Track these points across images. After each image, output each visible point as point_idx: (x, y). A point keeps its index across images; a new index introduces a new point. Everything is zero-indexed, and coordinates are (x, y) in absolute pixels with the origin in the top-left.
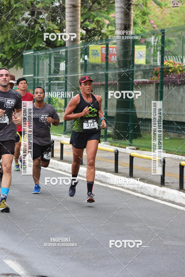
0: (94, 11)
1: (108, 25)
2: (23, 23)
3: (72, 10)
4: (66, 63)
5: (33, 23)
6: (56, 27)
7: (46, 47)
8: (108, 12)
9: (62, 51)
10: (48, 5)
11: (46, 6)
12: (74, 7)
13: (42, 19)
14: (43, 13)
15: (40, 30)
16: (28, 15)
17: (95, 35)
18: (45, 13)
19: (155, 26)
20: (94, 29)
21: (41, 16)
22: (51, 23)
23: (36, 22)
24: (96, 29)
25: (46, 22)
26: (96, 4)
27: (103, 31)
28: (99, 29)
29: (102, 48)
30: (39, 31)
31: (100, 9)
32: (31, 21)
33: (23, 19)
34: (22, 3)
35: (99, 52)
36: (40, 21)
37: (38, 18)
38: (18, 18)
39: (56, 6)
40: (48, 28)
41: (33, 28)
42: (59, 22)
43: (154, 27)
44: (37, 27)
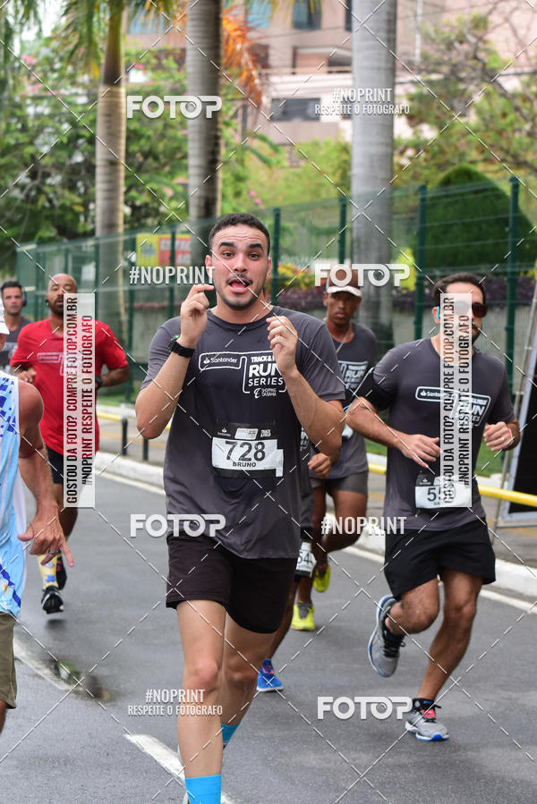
0: (147, 172)
1: (171, 198)
2: (16, 193)
3: (107, 170)
4: (97, 267)
5: (33, 193)
6: (78, 200)
7: (58, 237)
8: (172, 174)
9: (89, 245)
10: (61, 160)
11: (58, 162)
12: (113, 164)
13: (50, 185)
14: (53, 174)
15: (47, 205)
16: (27, 177)
17: (147, 216)
18: (56, 174)
19: (258, 201)
20: (146, 205)
21: (49, 181)
22: (67, 193)
23: (40, 191)
24: (151, 206)
25: (60, 191)
26: (150, 160)
27: (162, 209)
28: (156, 205)
29: (160, 239)
30: (44, 207)
31: (157, 169)
32: (31, 189)
33: (16, 185)
34: (15, 156)
35: (155, 247)
36: (47, 189)
37: (43, 183)
38: (5, 183)
39: (78, 164)
40: (61, 202)
41: (34, 201)
42: (82, 190)
43: (257, 204)
44: (42, 201)
